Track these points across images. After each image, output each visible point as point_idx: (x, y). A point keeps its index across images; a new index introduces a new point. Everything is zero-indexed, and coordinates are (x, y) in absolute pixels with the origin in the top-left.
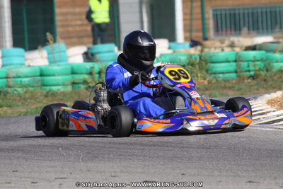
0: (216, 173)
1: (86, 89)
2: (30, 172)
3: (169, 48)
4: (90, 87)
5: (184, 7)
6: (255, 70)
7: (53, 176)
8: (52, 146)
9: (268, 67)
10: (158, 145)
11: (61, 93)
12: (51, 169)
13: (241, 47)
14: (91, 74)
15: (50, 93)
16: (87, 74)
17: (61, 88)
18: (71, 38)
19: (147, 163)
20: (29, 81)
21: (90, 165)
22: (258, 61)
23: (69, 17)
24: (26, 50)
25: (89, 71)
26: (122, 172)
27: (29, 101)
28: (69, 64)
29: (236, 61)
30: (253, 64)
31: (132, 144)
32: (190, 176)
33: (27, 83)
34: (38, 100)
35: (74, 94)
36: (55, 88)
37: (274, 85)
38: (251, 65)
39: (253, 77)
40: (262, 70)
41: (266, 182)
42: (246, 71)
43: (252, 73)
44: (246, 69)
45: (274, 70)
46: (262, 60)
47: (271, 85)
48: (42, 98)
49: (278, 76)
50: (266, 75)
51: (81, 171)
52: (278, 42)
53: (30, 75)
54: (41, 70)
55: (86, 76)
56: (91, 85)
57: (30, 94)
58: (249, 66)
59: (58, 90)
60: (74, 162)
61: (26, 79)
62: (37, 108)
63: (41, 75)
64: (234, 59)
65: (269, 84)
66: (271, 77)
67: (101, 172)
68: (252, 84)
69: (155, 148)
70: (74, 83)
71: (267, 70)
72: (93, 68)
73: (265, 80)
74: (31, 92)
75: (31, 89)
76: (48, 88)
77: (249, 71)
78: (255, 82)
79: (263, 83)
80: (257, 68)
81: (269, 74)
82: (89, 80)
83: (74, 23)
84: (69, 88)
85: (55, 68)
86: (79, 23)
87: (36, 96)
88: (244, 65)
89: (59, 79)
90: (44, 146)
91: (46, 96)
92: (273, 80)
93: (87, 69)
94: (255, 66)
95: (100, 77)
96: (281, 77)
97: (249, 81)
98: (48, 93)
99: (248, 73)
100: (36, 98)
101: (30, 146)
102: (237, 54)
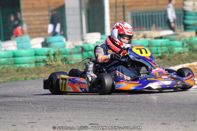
0: (140, 119)
1: (45, 66)
2: (10, 119)
3: (101, 39)
4: (47, 64)
5: (111, 12)
6: (162, 53)
7: (27, 121)
8: (25, 102)
9: (171, 50)
10: (98, 101)
11: (28, 69)
12: (25, 117)
13: (151, 38)
14: (48, 55)
15: (19, 69)
16: (45, 55)
17: (28, 66)
18: (33, 33)
19: (91, 113)
20: (5, 61)
21: (52, 114)
22: (164, 46)
23: (31, 18)
24: (2, 41)
25: (47, 54)
26: (74, 118)
27: (5, 74)
28: (33, 49)
29: (148, 46)
30: (160, 48)
31: (80, 100)
32: (121, 120)
33: (4, 62)
34: (12, 74)
35: (36, 70)
36: (23, 66)
37: (175, 63)
38: (159, 49)
39: (160, 58)
40: (167, 53)
41: (174, 124)
42: (156, 53)
43: (160, 55)
44: (156, 52)
45: (175, 53)
46: (166, 46)
47: (173, 63)
48: (14, 72)
49: (178, 56)
50: (169, 56)
51: (46, 117)
52: (177, 34)
53: (6, 56)
54: (14, 53)
55: (45, 57)
56: (48, 63)
57: (6, 70)
58: (157, 50)
59: (26, 66)
60: (40, 112)
61: (3, 60)
62: (11, 79)
63: (14, 57)
64: (147, 45)
65: (172, 62)
66: (173, 57)
67: (59, 119)
68: (160, 62)
69: (97, 102)
70: (36, 62)
71: (170, 53)
72: (49, 51)
73: (169, 60)
74: (7, 68)
75: (7, 66)
76: (18, 66)
77: (158, 53)
78: (162, 61)
79: (167, 61)
80: (163, 51)
81: (171, 55)
82: (47, 60)
83: (34, 22)
84: (33, 66)
85: (23, 52)
86: (38, 22)
87: (10, 71)
88: (154, 49)
89: (26, 59)
90: (19, 102)
91: (17, 71)
92: (175, 59)
93: (45, 52)
94: (162, 50)
95: (54, 58)
96: (180, 57)
97: (158, 60)
98: (18, 69)
99: (157, 55)
100: (10, 73)
101: (9, 102)
102: (149, 41)
